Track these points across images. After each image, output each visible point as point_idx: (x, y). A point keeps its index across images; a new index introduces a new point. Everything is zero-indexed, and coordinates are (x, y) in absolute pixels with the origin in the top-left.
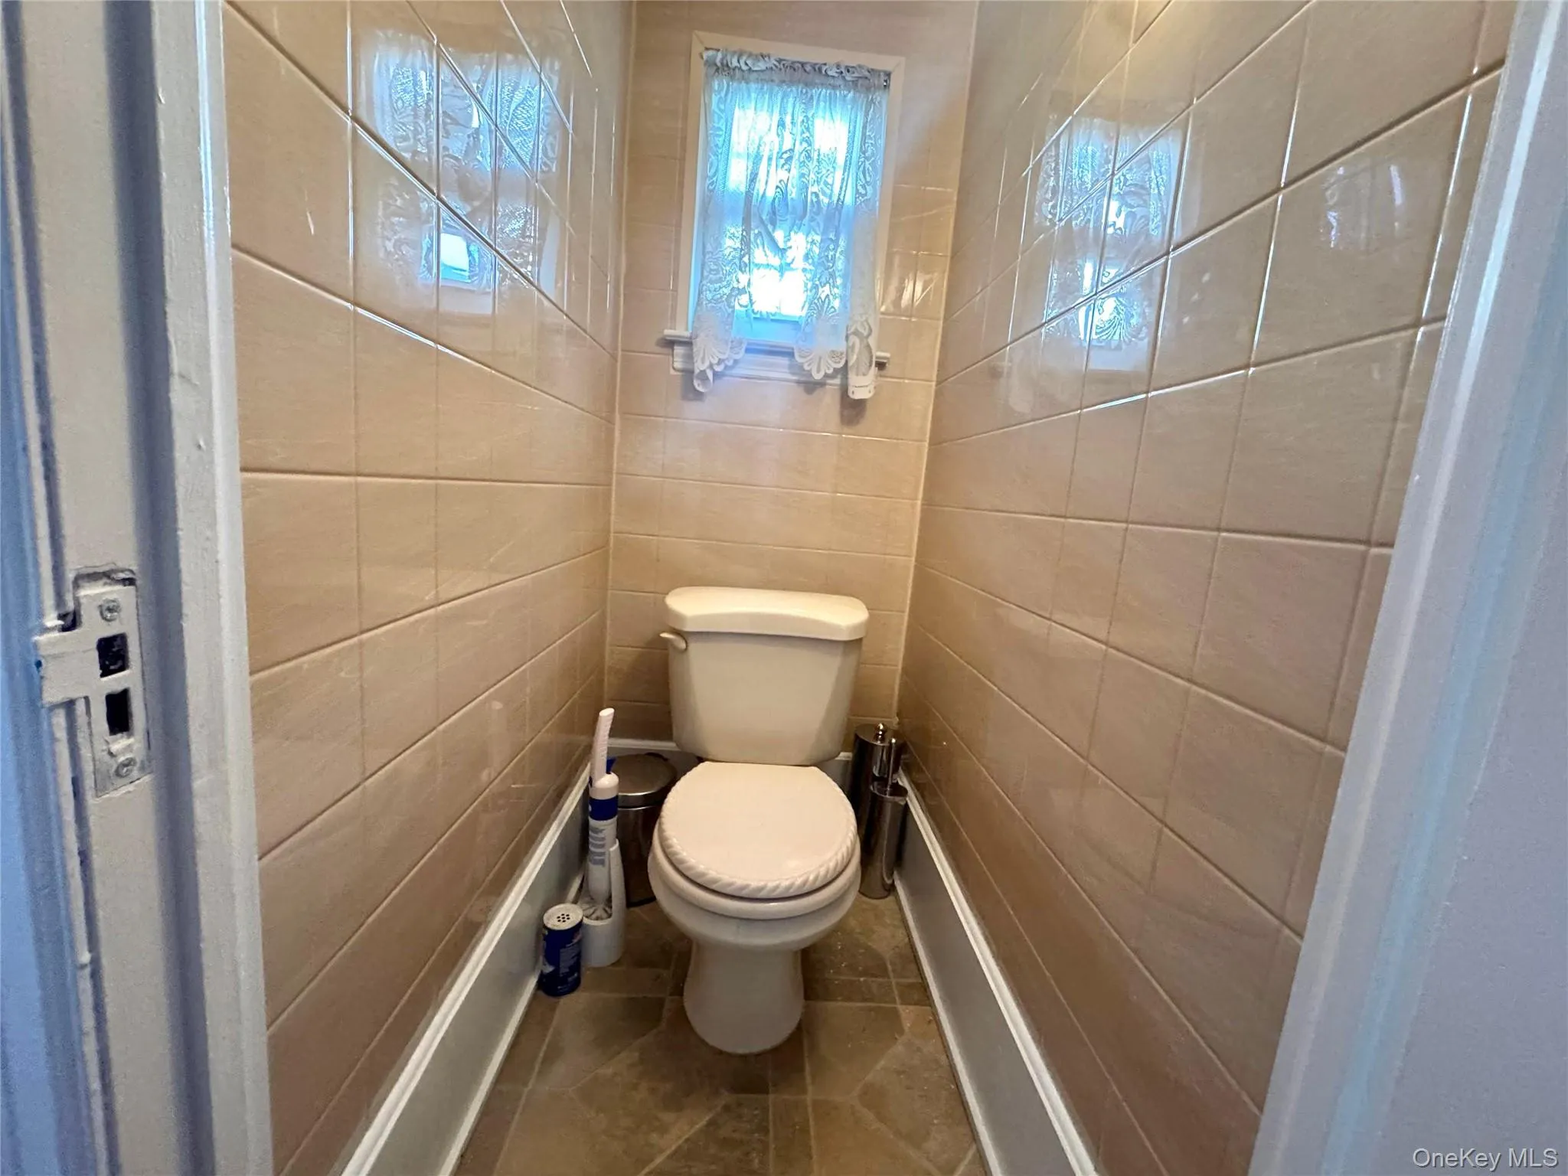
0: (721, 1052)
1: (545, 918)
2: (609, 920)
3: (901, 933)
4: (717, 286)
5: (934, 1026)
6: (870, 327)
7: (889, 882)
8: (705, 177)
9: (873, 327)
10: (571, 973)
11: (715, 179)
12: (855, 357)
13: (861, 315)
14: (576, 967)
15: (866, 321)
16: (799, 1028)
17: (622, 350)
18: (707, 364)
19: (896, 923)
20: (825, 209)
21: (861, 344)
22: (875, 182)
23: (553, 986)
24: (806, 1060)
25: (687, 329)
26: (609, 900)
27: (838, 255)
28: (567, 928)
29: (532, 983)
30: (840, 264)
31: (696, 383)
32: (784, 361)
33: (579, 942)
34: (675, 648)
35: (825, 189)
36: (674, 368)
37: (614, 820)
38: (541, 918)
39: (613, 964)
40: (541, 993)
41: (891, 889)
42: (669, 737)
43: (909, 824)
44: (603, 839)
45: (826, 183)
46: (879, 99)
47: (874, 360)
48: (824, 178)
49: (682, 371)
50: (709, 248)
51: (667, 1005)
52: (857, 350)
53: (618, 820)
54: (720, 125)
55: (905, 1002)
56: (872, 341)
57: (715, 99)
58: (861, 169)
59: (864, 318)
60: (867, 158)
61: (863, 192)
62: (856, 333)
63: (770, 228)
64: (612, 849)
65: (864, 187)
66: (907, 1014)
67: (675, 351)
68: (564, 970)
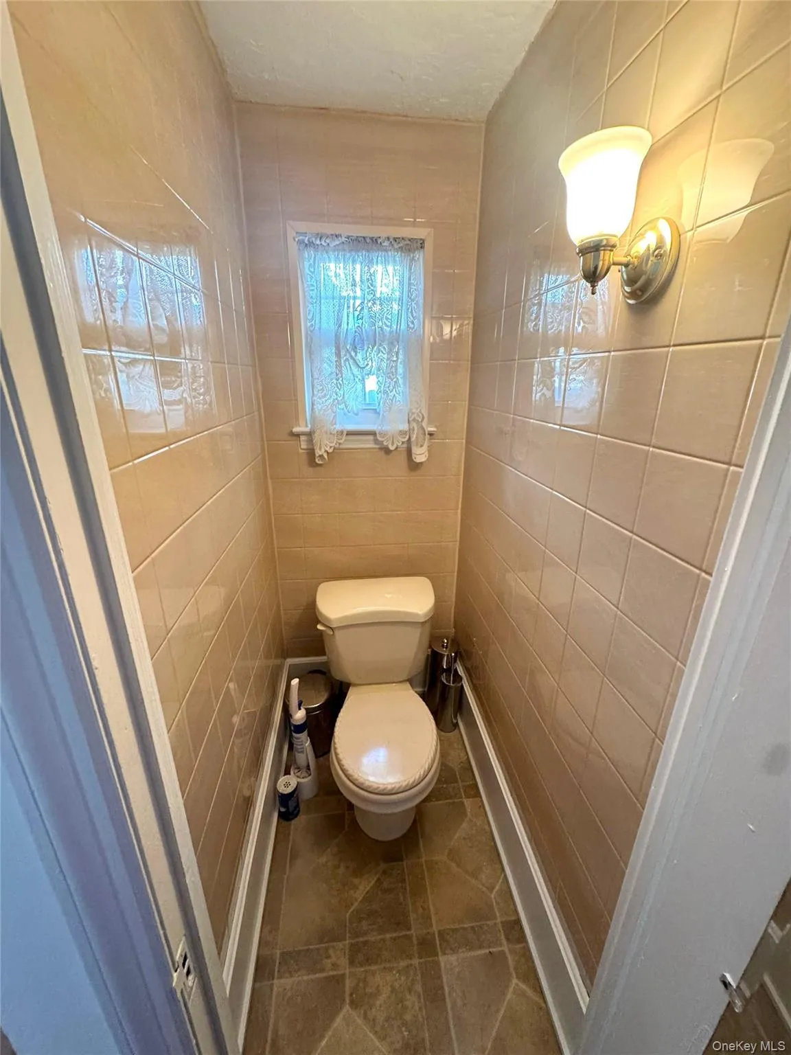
0: (377, 841)
1: (278, 786)
2: (310, 777)
3: (462, 754)
4: (324, 400)
5: (482, 809)
6: (423, 415)
7: (455, 721)
8: (306, 319)
9: (424, 414)
10: (295, 810)
11: (313, 322)
12: (415, 436)
13: (417, 409)
14: (297, 806)
15: (420, 412)
16: (415, 821)
17: (267, 441)
18: (323, 450)
19: (460, 747)
20: (388, 335)
21: (418, 426)
22: (419, 316)
23: (286, 816)
24: (420, 839)
25: (307, 426)
26: (308, 766)
27: (398, 364)
28: (290, 791)
29: (276, 815)
30: (400, 370)
31: (317, 460)
32: (371, 438)
33: (297, 795)
34: (328, 635)
35: (387, 322)
36: (302, 449)
37: (306, 732)
38: (275, 788)
39: (315, 796)
40: (281, 820)
41: (456, 725)
42: (324, 653)
43: (464, 701)
44: (302, 741)
45: (387, 319)
46: (417, 256)
47: (427, 433)
48: (385, 315)
49: (307, 449)
50: (316, 376)
51: (347, 816)
52: (416, 432)
53: (308, 731)
54: (312, 283)
55: (468, 797)
56: (424, 424)
57: (306, 264)
58: (410, 310)
59: (419, 410)
60: (413, 300)
61: (412, 326)
62: (414, 420)
63: (353, 354)
64: (307, 745)
65: (413, 323)
66: (468, 803)
67: (301, 439)
68: (291, 809)
